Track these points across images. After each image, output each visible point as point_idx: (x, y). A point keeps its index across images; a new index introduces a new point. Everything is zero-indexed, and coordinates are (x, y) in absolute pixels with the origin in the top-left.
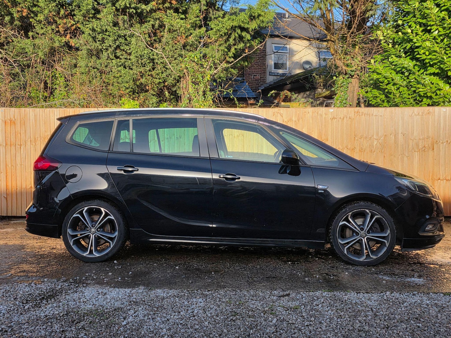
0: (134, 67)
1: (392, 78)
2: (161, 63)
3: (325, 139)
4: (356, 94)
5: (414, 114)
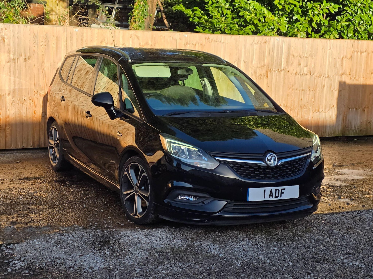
5: (254, 42)
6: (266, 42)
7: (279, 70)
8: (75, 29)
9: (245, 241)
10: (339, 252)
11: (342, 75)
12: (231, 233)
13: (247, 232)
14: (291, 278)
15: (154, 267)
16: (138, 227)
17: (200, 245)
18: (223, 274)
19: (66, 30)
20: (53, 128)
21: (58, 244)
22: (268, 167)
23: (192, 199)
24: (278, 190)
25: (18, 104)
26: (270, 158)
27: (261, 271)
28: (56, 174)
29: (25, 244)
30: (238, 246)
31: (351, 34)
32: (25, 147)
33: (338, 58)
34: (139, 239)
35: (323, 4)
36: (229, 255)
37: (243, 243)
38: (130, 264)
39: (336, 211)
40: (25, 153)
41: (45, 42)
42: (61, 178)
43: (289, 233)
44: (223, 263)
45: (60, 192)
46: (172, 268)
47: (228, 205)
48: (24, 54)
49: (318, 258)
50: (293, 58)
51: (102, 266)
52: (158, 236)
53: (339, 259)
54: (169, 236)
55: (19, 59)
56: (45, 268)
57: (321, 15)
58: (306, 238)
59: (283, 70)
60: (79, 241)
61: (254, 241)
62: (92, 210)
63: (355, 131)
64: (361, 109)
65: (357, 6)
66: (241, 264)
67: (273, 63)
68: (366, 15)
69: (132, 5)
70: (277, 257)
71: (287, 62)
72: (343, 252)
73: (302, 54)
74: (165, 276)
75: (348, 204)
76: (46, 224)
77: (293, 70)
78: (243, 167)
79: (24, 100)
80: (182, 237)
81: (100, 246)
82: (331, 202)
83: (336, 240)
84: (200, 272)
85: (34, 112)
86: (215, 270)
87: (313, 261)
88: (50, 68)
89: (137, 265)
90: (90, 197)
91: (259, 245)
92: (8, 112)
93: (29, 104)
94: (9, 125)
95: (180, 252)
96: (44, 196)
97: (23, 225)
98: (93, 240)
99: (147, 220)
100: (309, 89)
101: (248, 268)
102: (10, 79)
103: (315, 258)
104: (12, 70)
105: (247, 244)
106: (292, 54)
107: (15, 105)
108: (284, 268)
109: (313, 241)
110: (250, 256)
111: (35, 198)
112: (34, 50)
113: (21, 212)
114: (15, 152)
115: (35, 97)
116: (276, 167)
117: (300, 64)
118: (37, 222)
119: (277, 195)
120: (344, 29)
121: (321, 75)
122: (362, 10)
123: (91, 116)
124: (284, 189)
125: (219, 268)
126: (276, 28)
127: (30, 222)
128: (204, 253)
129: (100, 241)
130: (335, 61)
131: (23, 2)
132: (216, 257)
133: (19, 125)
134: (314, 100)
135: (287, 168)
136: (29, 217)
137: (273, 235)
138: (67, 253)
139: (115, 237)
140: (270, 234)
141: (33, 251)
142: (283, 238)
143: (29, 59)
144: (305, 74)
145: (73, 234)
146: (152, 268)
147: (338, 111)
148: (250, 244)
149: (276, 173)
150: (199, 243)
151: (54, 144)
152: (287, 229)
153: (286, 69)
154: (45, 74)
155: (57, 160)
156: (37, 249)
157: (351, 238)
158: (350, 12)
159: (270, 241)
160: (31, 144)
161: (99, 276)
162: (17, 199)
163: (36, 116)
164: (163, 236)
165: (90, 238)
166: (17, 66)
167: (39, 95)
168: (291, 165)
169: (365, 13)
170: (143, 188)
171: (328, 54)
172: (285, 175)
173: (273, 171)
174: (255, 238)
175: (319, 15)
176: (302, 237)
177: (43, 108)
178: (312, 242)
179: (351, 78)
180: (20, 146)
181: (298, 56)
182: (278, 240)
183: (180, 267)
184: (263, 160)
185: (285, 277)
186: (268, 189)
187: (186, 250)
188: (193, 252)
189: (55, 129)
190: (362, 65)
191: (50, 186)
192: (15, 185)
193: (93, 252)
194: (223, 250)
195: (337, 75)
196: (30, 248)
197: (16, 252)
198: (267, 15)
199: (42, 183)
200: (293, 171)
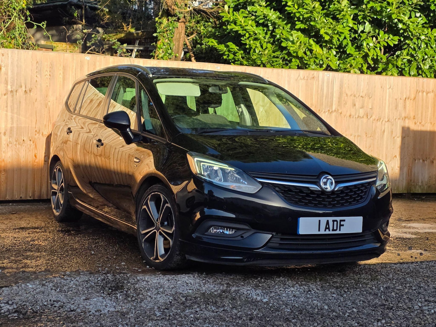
1: (254, 31)
4: (182, 43)
5: (299, 77)
6: (313, 78)
7: (330, 112)
8: (86, 58)
9: (296, 288)
10: (416, 300)
11: (405, 119)
12: (277, 279)
13: (298, 279)
14: (356, 324)
15: (179, 311)
16: (159, 273)
17: (239, 290)
18: (268, 319)
19: (75, 58)
20: (57, 169)
21: (57, 288)
22: (323, 192)
23: (227, 232)
24: (337, 221)
25: (16, 145)
26: (325, 180)
27: (318, 317)
28: (59, 224)
29: (15, 288)
30: (287, 292)
31: (414, 72)
32: (24, 198)
33: (400, 98)
34: (160, 284)
35: (380, 36)
36: (275, 301)
37: (292, 289)
38: (148, 307)
39: (407, 261)
40: (23, 205)
41: (50, 71)
42: (65, 228)
43: (350, 281)
44: (268, 308)
45: (63, 241)
46: (202, 313)
47: (273, 239)
48: (24, 86)
49: (389, 305)
50: (346, 98)
51: (112, 309)
52: (184, 281)
53: (416, 306)
54: (198, 281)
55: (18, 91)
56: (39, 311)
57: (378, 48)
58: (372, 286)
59: (335, 111)
60: (84, 285)
61: (307, 287)
62: (102, 257)
63: (422, 187)
64: (428, 161)
65: (420, 39)
66: (291, 309)
67: (323, 102)
68: (432, 49)
69: (154, 43)
70: (336, 303)
71: (339, 102)
72: (420, 300)
73: (357, 93)
74: (193, 320)
75: (421, 254)
76: (43, 269)
77: (347, 111)
78: (292, 191)
79: (24, 140)
80: (215, 283)
81: (110, 290)
82: (400, 252)
83: (410, 288)
84: (239, 317)
85: (35, 156)
86: (258, 315)
87: (384, 308)
88: (55, 103)
89: (157, 309)
90: (100, 245)
91: (314, 292)
92: (4, 155)
93: (29, 145)
94: (4, 170)
95: (213, 297)
96: (43, 244)
97: (15, 270)
98: (102, 284)
99: (171, 263)
100: (365, 135)
101: (301, 314)
102: (6, 115)
103: (386, 305)
104: (9, 104)
105: (298, 290)
106: (345, 93)
107: (12, 146)
108: (347, 314)
109: (382, 289)
110: (302, 301)
111: (31, 246)
112: (36, 81)
113: (13, 258)
114: (10, 204)
115: (36, 137)
116: (333, 192)
117: (355, 105)
118: (32, 268)
119: (335, 228)
120: (405, 66)
121: (380, 119)
122: (426, 44)
123: (102, 145)
124: (344, 221)
125: (263, 314)
126: (325, 64)
127: (23, 267)
128: (243, 298)
129: (111, 286)
130: (396, 102)
131: (25, 32)
132: (259, 302)
133: (16, 170)
134: (372, 149)
135: (347, 195)
136: (23, 263)
137: (330, 283)
138: (69, 297)
139: (131, 281)
140: (327, 281)
141: (25, 295)
142: (343, 285)
143: (30, 91)
144: (360, 117)
145: (77, 279)
146: (177, 312)
147: (401, 162)
148: (301, 290)
149: (333, 201)
150: (237, 289)
151: (57, 189)
152: (347, 276)
153: (338, 110)
154: (49, 110)
155: (61, 208)
156: (30, 292)
157: (429, 286)
158: (412, 47)
159: (326, 288)
160: (31, 195)
161: (109, 319)
162: (9, 246)
163: (37, 161)
164: (191, 281)
165: (99, 282)
166: (15, 99)
167: (41, 135)
168: (351, 191)
169: (430, 48)
170: (166, 223)
171: (388, 94)
172: (345, 203)
173: (329, 197)
174: (308, 285)
175: (376, 49)
176: (367, 284)
177: (46, 150)
178: (380, 289)
179: (415, 123)
180: (16, 197)
181: (353, 95)
182: (337, 288)
183: (213, 311)
184: (317, 183)
185: (348, 323)
186: (324, 220)
187: (220, 295)
188: (229, 297)
189: (59, 170)
190: (428, 108)
191: (51, 236)
192: (7, 234)
193: (101, 296)
194: (267, 296)
195: (399, 119)
196: (21, 292)
197: (3, 295)
198: (315, 48)
199: (41, 233)
200: (354, 198)
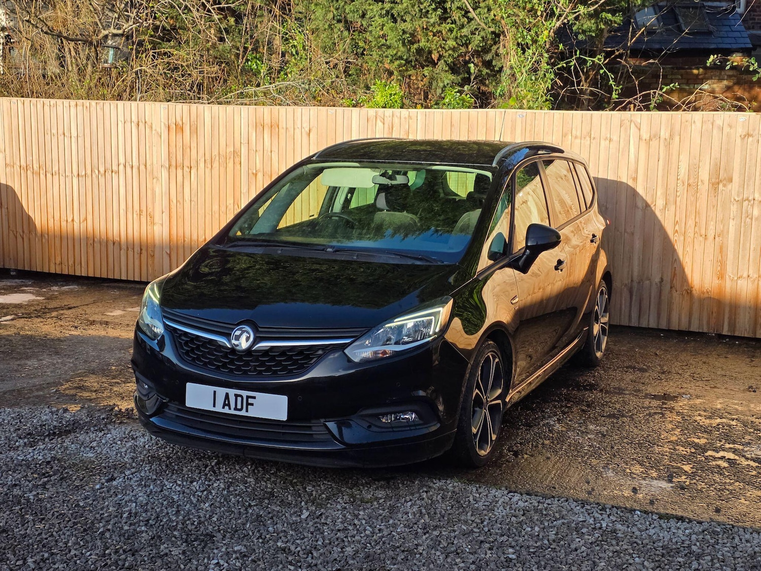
0: (408, 18)
2: (458, 8)
3: (725, 179)
22: (233, 351)
24: (241, 396)
26: (238, 333)
116: (249, 351)
119: (239, 407)
124: (254, 398)
135: (273, 359)
149: (246, 365)
172: (264, 371)
173: (240, 359)
186: (221, 391)
200: (285, 366)
